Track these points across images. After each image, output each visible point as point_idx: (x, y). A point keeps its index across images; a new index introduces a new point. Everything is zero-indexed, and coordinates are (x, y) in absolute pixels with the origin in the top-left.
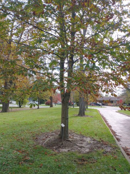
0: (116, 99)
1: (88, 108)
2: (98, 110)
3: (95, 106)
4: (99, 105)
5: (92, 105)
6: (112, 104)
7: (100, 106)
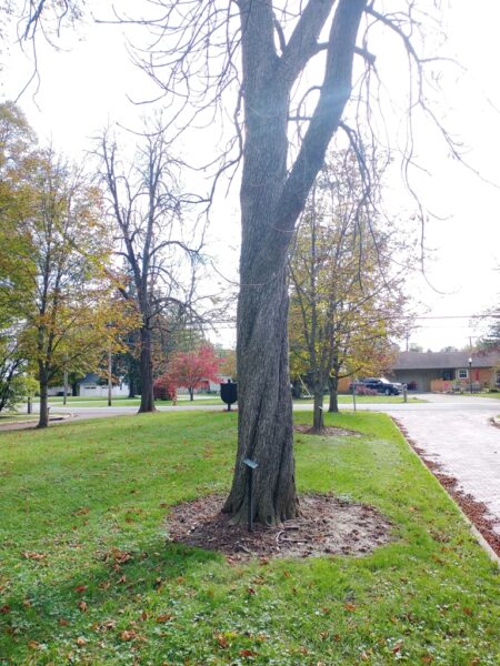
0: (470, 360)
1: (340, 406)
2: (394, 415)
3: (374, 394)
4: (392, 391)
5: (361, 394)
6: (453, 384)
7: (397, 394)
